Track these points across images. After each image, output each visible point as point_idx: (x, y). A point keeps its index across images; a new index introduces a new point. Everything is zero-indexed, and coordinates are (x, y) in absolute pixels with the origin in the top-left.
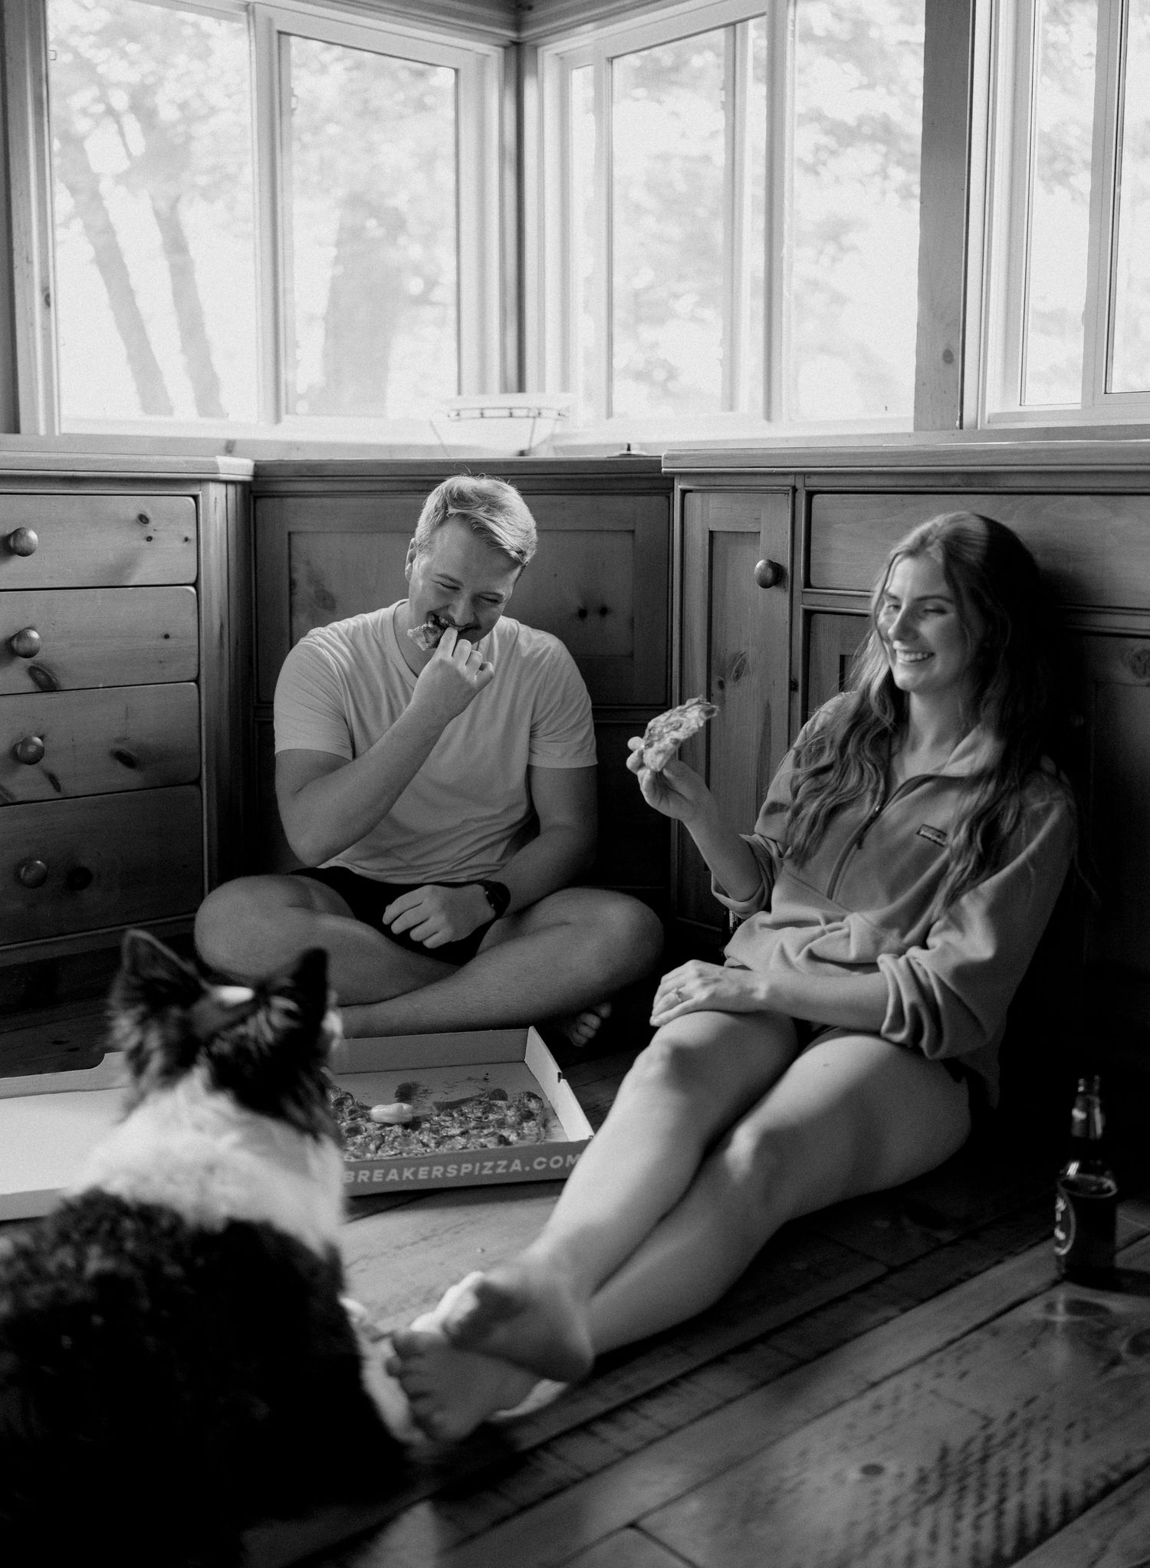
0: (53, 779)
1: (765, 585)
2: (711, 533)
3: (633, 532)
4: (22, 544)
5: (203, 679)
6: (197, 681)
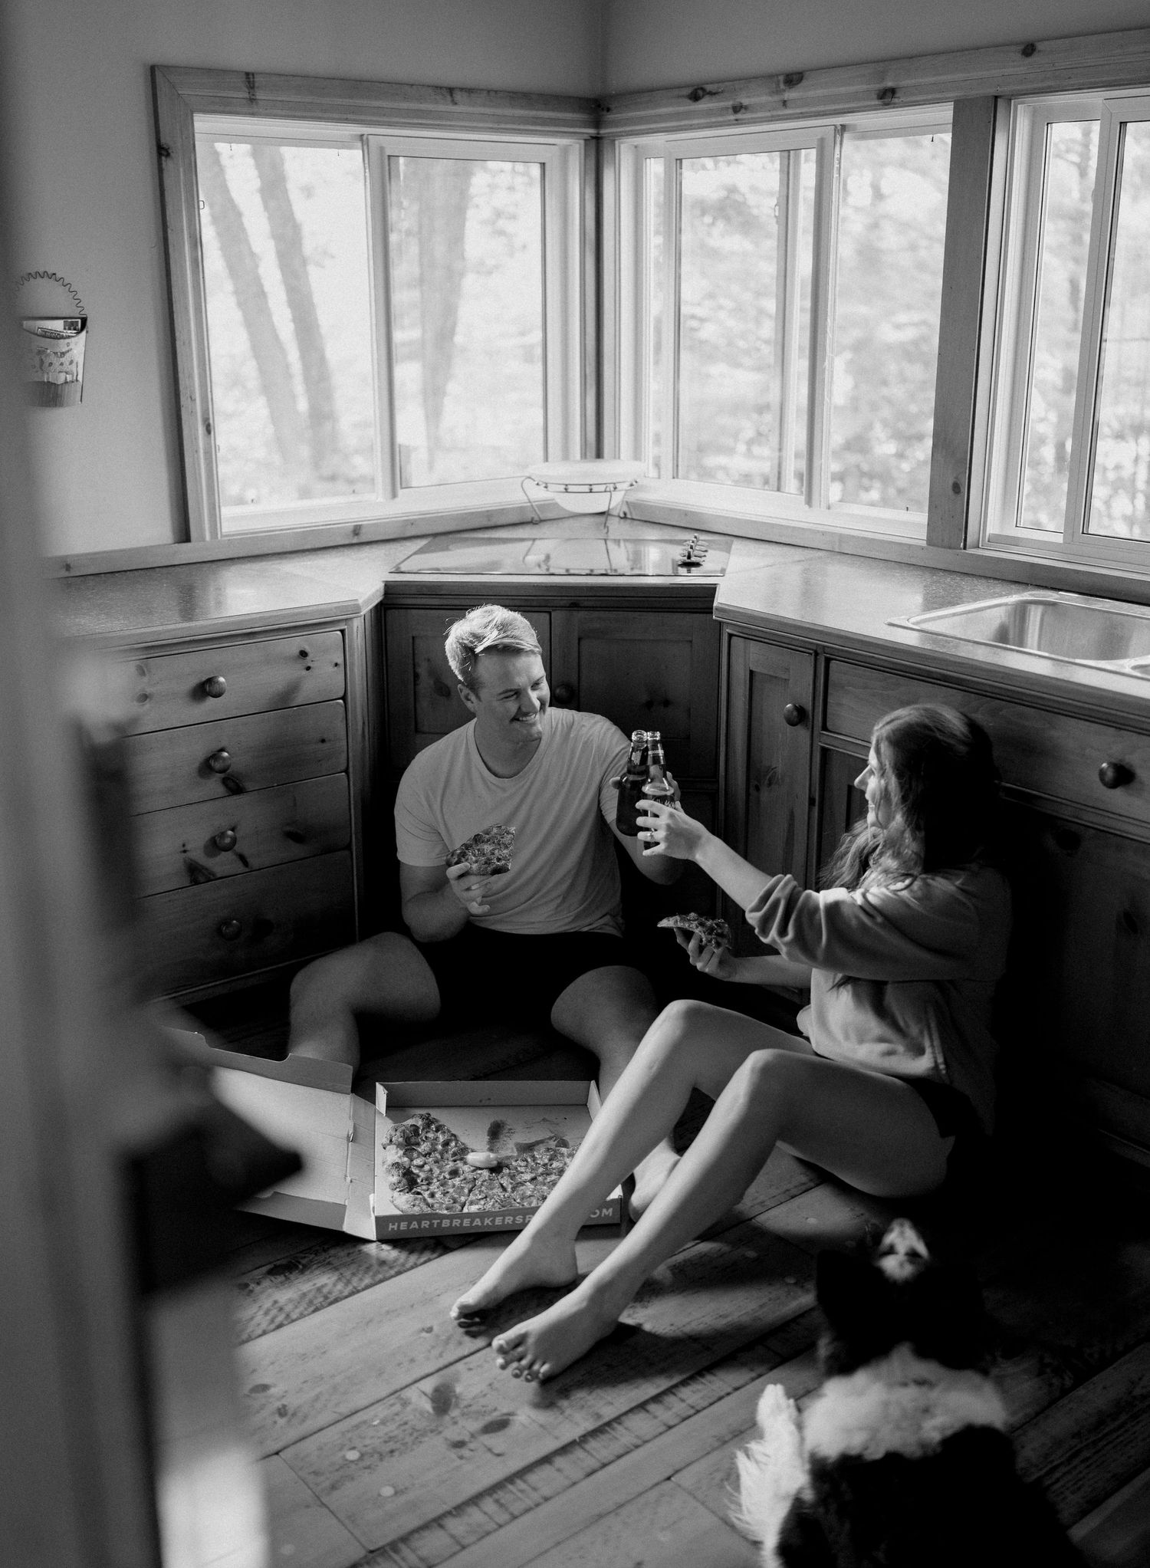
0: (242, 858)
1: (792, 723)
2: (752, 673)
3: (691, 642)
4: (215, 689)
5: (351, 770)
6: (346, 771)
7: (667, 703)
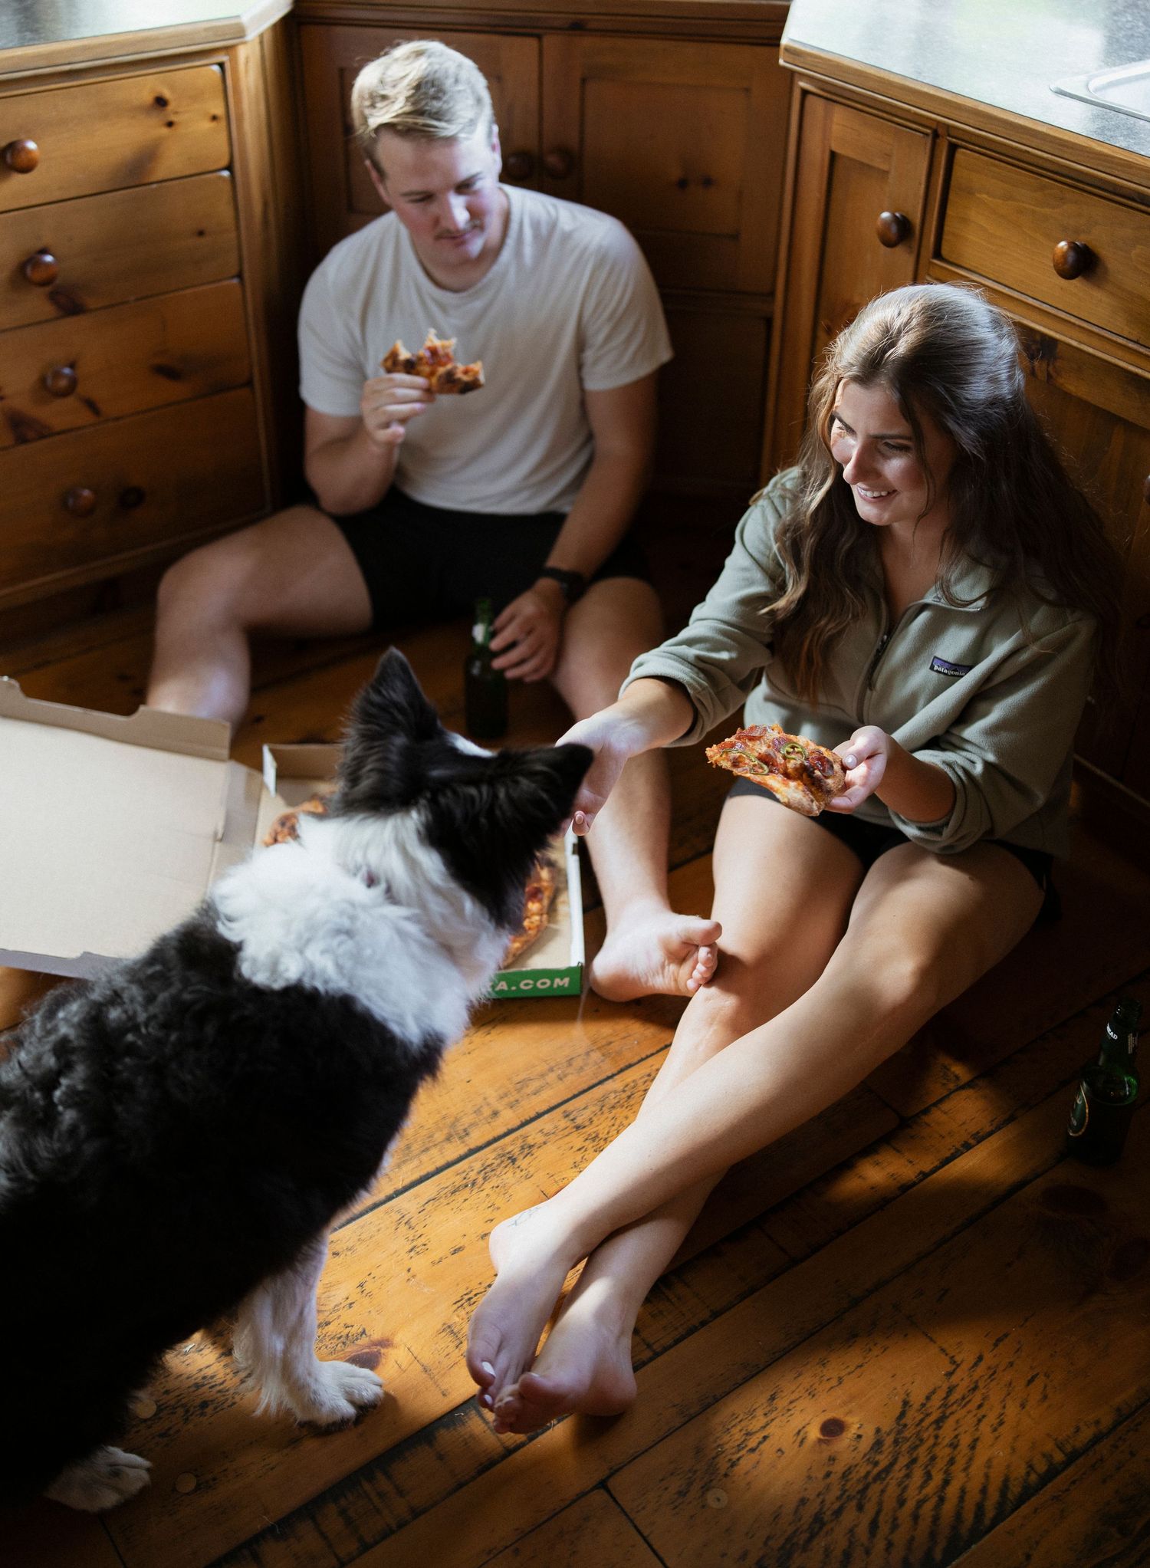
0: (91, 405)
1: (889, 244)
2: (833, 155)
3: (747, 90)
4: (22, 159)
5: (246, 275)
6: (240, 276)
7: (708, 182)
